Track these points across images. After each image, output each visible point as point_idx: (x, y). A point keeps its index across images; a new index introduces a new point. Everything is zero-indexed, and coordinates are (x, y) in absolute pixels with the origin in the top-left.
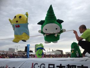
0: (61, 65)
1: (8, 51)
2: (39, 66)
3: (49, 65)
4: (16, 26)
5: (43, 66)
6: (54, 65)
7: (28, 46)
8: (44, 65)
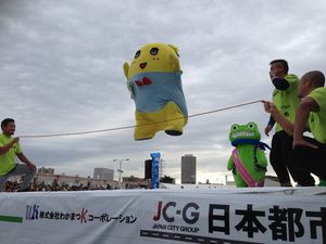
0: (250, 206)
1: (92, 177)
2: (178, 212)
3: (212, 207)
4: (137, 82)
5: (192, 210)
6: (226, 208)
7: (156, 159)
8: (197, 207)
